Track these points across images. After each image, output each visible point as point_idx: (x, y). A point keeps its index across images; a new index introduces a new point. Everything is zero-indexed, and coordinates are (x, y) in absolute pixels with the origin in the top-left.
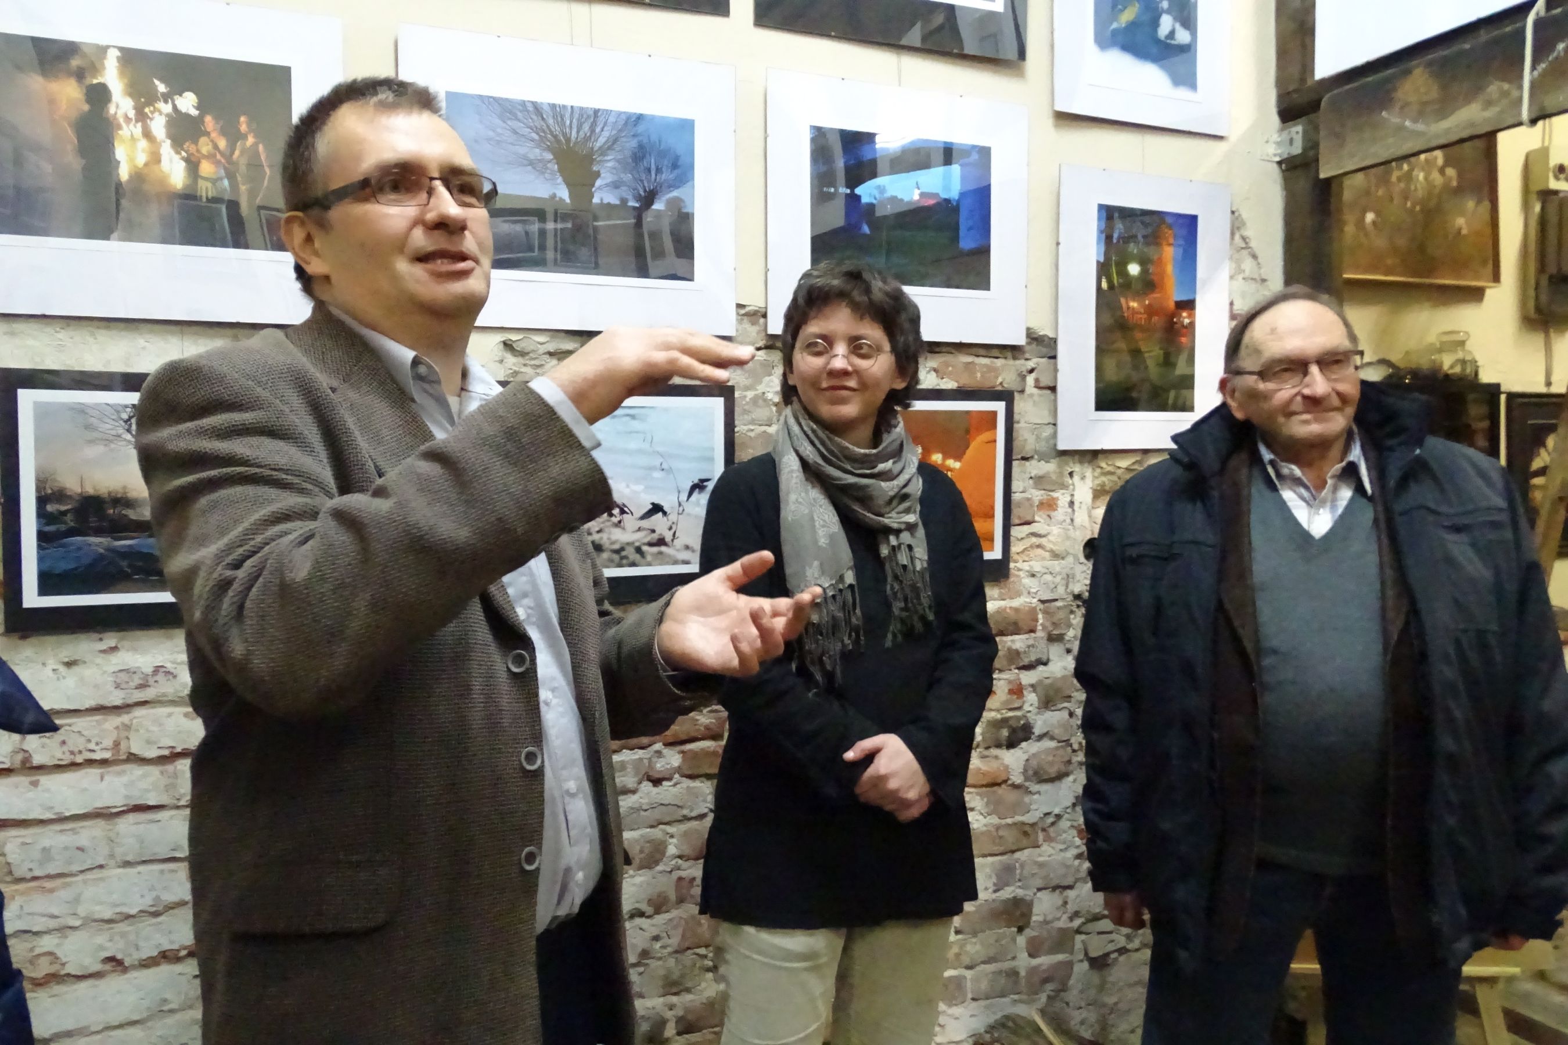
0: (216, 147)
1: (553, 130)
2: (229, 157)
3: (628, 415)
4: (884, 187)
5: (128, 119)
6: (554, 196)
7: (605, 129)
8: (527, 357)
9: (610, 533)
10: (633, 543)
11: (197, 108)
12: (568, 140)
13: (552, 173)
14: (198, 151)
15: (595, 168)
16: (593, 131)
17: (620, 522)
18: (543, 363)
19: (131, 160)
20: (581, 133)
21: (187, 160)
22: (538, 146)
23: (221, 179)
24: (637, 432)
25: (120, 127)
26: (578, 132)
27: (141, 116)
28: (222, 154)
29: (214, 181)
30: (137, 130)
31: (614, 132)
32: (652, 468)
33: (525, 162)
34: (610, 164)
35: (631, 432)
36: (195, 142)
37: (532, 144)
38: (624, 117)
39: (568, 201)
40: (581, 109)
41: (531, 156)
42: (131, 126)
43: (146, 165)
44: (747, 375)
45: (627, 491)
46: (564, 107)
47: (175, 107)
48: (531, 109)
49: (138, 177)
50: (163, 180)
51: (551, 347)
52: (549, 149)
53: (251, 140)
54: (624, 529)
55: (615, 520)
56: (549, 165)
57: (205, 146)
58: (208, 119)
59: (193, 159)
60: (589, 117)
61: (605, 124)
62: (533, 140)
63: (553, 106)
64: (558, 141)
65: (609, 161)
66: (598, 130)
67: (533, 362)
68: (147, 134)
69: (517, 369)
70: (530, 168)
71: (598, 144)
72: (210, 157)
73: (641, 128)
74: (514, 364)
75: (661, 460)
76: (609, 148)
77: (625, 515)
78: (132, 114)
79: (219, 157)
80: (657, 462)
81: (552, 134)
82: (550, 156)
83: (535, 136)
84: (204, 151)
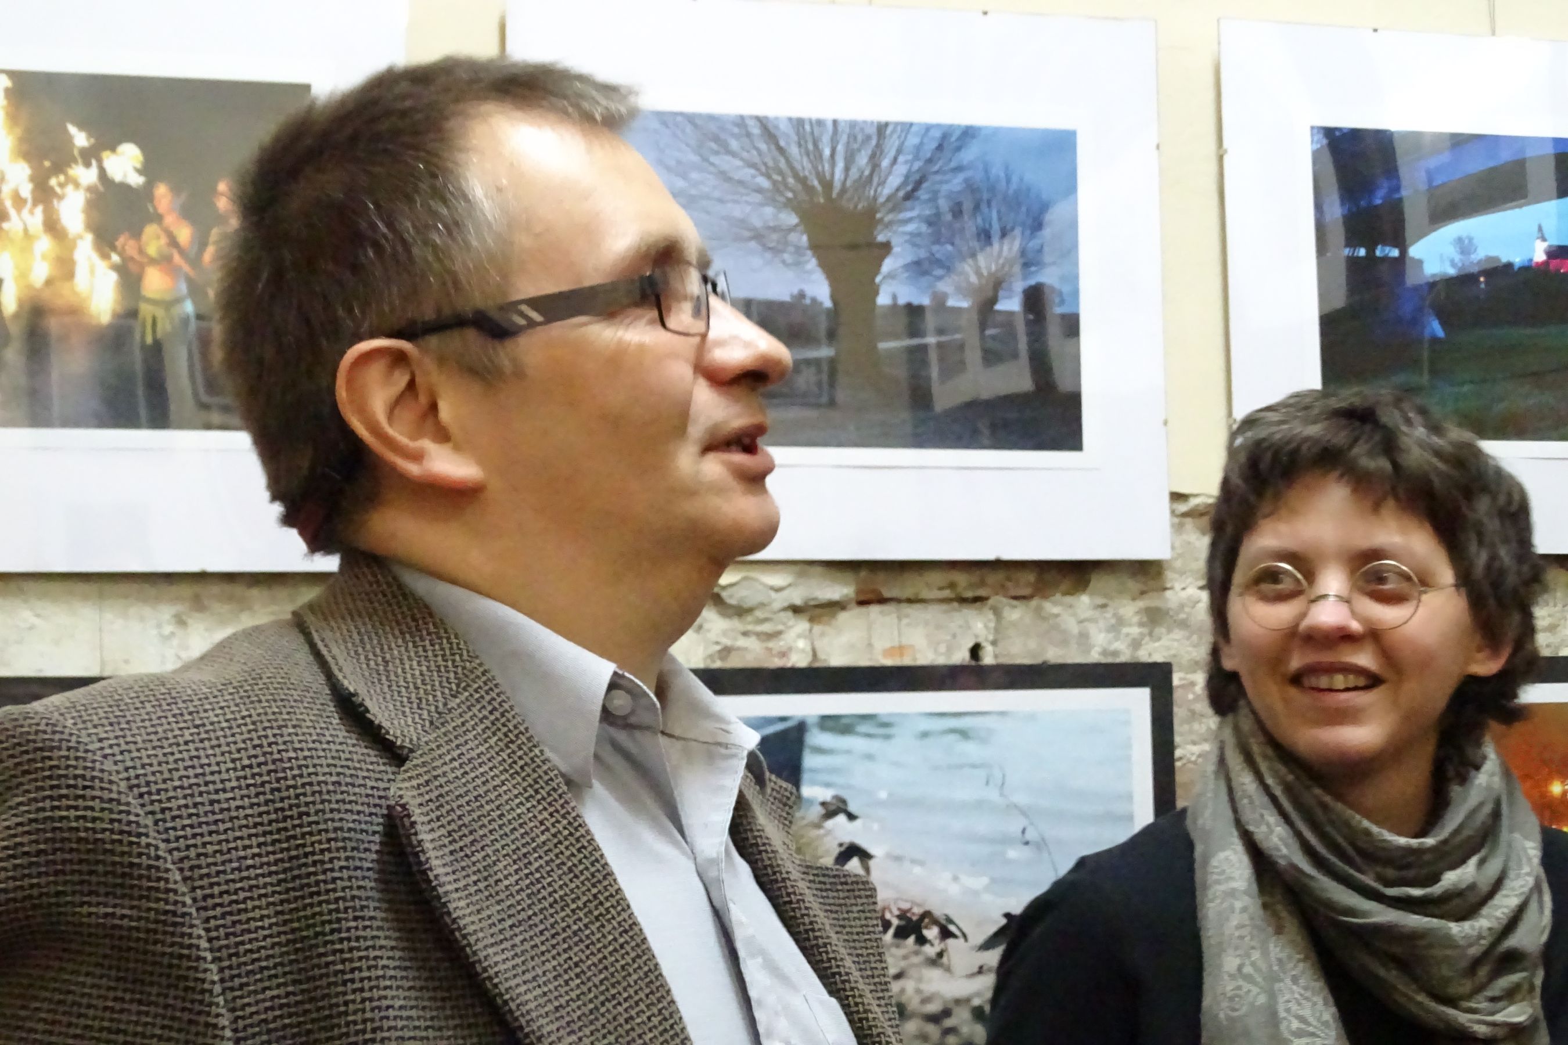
0: (173, 242)
1: (798, 167)
2: (193, 259)
3: (953, 731)
4: (1471, 239)
5: (19, 201)
6: (802, 295)
7: (901, 159)
8: (749, 618)
9: (920, 980)
10: (968, 1000)
11: (140, 172)
12: (828, 185)
13: (798, 250)
14: (141, 251)
15: (881, 238)
16: (875, 166)
17: (940, 955)
18: (780, 627)
19: (23, 275)
20: (854, 173)
21: (121, 270)
22: (772, 201)
23: (178, 301)
24: (974, 766)
26: (847, 169)
27: (44, 194)
28: (183, 253)
29: (168, 305)
30: (35, 219)
31: (917, 165)
32: (1006, 840)
33: (747, 234)
34: (910, 227)
35: (961, 767)
36: (137, 234)
37: (757, 198)
38: (937, 134)
39: (828, 304)
40: (853, 124)
41: (757, 223)
42: (25, 212)
43: (49, 282)
44: (1195, 637)
45: (954, 889)
46: (820, 123)
47: (103, 173)
48: (756, 131)
49: (34, 306)
50: (75, 311)
51: (797, 597)
52: (791, 205)
54: (948, 969)
55: (930, 951)
56: (793, 237)
57: (153, 241)
58: (162, 191)
59: (133, 267)
60: (868, 138)
61: (899, 151)
62: (759, 190)
63: (799, 123)
64: (809, 189)
65: (910, 220)
66: (885, 163)
67: (760, 628)
68: (52, 226)
69: (728, 642)
70: (753, 244)
71: (886, 191)
72: (164, 261)
73: (968, 155)
74: (725, 633)
75: (1022, 822)
76: (908, 197)
77: (950, 941)
78: (26, 190)
79: (177, 258)
80: (1014, 826)
81: (796, 175)
82: (793, 219)
83: (764, 183)
84: (152, 250)
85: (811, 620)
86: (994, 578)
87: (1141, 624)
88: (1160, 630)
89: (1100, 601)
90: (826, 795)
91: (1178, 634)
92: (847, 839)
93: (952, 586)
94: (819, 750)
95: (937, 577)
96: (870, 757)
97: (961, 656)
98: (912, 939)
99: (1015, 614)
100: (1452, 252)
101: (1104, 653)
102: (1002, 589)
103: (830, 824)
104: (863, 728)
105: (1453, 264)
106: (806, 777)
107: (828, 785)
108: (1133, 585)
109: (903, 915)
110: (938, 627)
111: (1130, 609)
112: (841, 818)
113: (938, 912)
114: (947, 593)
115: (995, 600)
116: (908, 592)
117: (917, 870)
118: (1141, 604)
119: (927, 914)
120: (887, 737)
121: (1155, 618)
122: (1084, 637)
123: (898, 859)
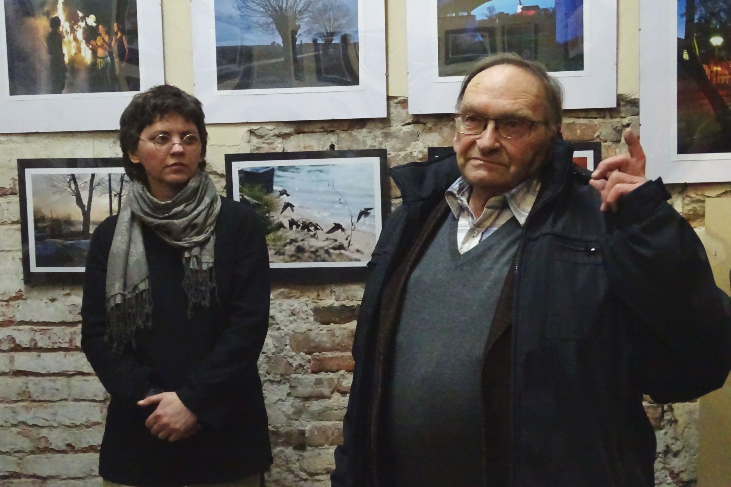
0: (104, 41)
1: (272, 4)
2: (110, 45)
4: (493, 7)
5: (67, 32)
6: (274, 43)
8: (264, 139)
9: (308, 241)
10: (323, 247)
11: (95, 22)
12: (281, 9)
13: (273, 30)
14: (96, 44)
15: (297, 24)
17: (315, 234)
18: (273, 141)
19: (69, 52)
20: (289, 5)
21: (92, 49)
22: (265, 15)
23: (106, 57)
24: (324, 181)
25: (64, 37)
26: (287, 4)
27: (73, 30)
28: (107, 44)
29: (103, 58)
30: (71, 37)
32: (334, 202)
33: (258, 26)
34: (306, 19)
35: (320, 181)
36: (95, 39)
37: (261, 14)
39: (282, 45)
41: (261, 22)
42: (69, 36)
43: (75, 54)
44: (400, 141)
49: (72, 61)
50: (82, 62)
51: (276, 132)
52: (271, 16)
53: (119, 34)
54: (317, 239)
55: (312, 233)
56: (271, 26)
57: (99, 41)
58: (100, 27)
59: (94, 48)
62: (261, 12)
64: (276, 11)
65: (306, 17)
67: (267, 141)
68: (75, 39)
69: (259, 146)
70: (260, 29)
71: (299, 9)
72: (102, 46)
74: (257, 143)
76: (305, 10)
77: (318, 231)
78: (69, 30)
79: (105, 45)
81: (272, 6)
82: (271, 20)
83: (262, 9)
84: (99, 44)
85: (283, 138)
86: (336, 125)
87: (383, 138)
88: (388, 139)
89: (369, 130)
90: (280, 189)
91: (395, 140)
92: (287, 201)
93: (323, 128)
94: (278, 176)
95: (319, 125)
96: (293, 178)
97: (327, 148)
98: (306, 230)
99: (343, 135)
100: (487, 12)
101: (371, 146)
102: (338, 128)
103: (281, 197)
104: (291, 170)
105: (486, 16)
106: (274, 184)
107: (281, 186)
108: (380, 125)
109: (303, 223)
110: (320, 140)
111: (378, 133)
112: (285, 196)
113: (314, 222)
114: (322, 130)
115: (337, 131)
116: (311, 130)
117: (308, 210)
118: (382, 131)
119: (311, 223)
120: (298, 172)
121: (387, 135)
122: (365, 142)
123: (302, 207)
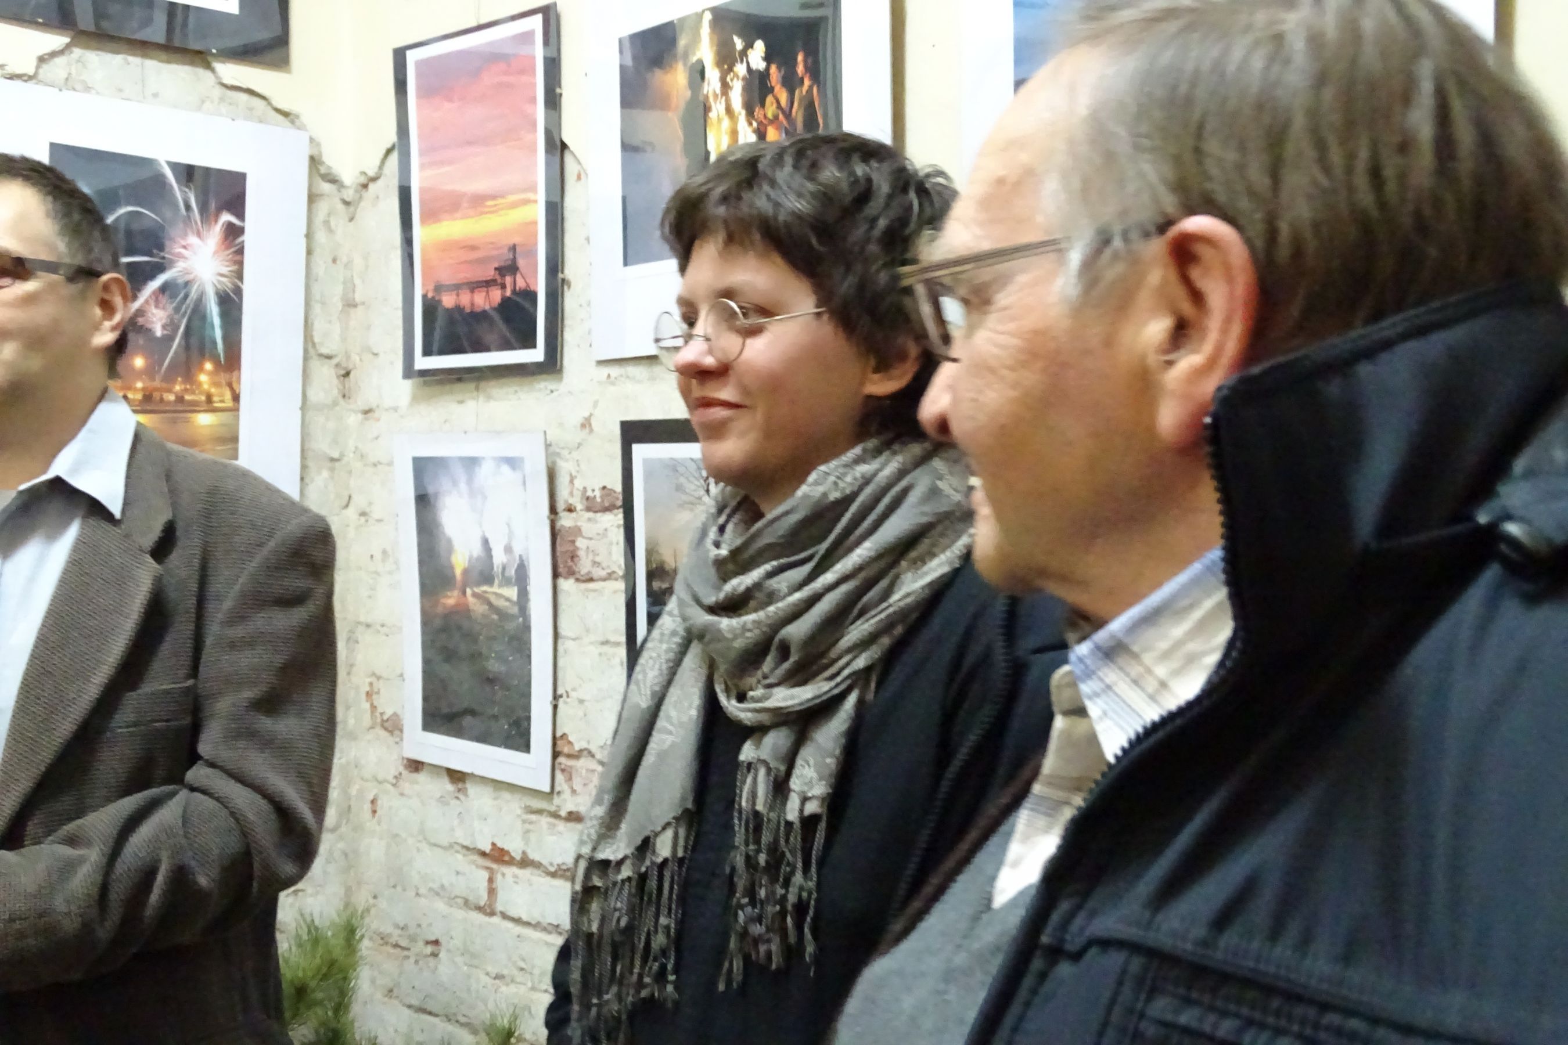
0: (779, 105)
2: (788, 115)
14: (765, 116)
21: (756, 128)
27: (725, 87)
28: (784, 112)
30: (722, 107)
36: (763, 104)
42: (718, 104)
47: (748, 66)
53: (807, 82)
58: (773, 69)
59: (762, 129)
68: (729, 110)
78: (718, 88)
79: (781, 117)
84: (770, 115)
